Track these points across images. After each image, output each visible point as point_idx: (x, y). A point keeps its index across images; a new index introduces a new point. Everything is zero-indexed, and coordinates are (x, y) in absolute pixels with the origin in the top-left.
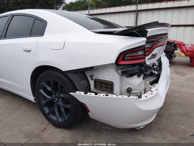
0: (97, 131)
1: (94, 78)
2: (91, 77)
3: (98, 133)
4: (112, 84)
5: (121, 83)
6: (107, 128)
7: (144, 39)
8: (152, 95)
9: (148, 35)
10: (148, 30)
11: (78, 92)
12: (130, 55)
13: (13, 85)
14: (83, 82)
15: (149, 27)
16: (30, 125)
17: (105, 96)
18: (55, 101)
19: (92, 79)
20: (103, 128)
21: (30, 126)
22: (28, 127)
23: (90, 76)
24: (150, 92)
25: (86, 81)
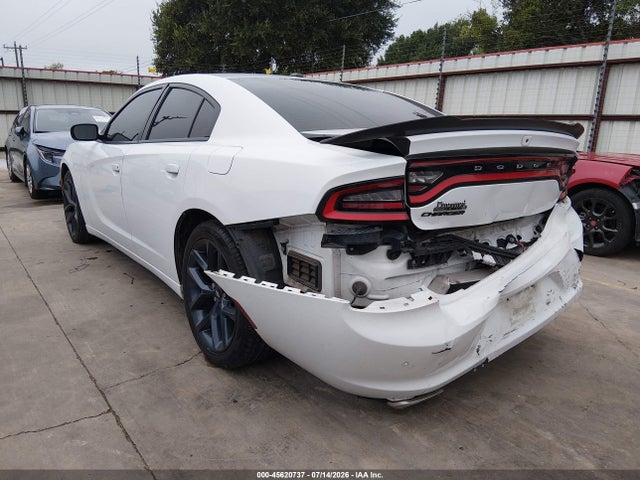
0: (297, 392)
1: (289, 249)
2: (284, 245)
3: (296, 395)
4: (317, 267)
5: (337, 266)
6: (325, 390)
7: (402, 161)
8: (407, 308)
9: (413, 151)
10: (412, 139)
11: (222, 272)
12: (361, 198)
13: (149, 251)
14: (265, 256)
15: (421, 131)
16: (158, 348)
17: (275, 289)
18: (215, 299)
19: (285, 253)
20: (316, 388)
21: (156, 351)
22: (153, 350)
23: (282, 244)
24: (403, 300)
25: (271, 256)
